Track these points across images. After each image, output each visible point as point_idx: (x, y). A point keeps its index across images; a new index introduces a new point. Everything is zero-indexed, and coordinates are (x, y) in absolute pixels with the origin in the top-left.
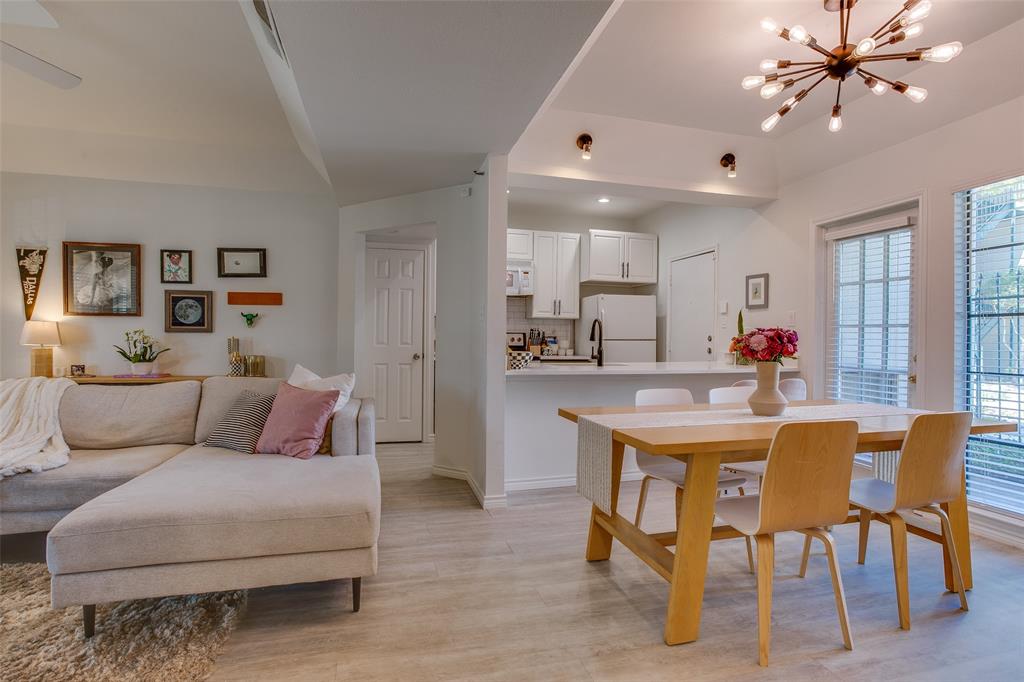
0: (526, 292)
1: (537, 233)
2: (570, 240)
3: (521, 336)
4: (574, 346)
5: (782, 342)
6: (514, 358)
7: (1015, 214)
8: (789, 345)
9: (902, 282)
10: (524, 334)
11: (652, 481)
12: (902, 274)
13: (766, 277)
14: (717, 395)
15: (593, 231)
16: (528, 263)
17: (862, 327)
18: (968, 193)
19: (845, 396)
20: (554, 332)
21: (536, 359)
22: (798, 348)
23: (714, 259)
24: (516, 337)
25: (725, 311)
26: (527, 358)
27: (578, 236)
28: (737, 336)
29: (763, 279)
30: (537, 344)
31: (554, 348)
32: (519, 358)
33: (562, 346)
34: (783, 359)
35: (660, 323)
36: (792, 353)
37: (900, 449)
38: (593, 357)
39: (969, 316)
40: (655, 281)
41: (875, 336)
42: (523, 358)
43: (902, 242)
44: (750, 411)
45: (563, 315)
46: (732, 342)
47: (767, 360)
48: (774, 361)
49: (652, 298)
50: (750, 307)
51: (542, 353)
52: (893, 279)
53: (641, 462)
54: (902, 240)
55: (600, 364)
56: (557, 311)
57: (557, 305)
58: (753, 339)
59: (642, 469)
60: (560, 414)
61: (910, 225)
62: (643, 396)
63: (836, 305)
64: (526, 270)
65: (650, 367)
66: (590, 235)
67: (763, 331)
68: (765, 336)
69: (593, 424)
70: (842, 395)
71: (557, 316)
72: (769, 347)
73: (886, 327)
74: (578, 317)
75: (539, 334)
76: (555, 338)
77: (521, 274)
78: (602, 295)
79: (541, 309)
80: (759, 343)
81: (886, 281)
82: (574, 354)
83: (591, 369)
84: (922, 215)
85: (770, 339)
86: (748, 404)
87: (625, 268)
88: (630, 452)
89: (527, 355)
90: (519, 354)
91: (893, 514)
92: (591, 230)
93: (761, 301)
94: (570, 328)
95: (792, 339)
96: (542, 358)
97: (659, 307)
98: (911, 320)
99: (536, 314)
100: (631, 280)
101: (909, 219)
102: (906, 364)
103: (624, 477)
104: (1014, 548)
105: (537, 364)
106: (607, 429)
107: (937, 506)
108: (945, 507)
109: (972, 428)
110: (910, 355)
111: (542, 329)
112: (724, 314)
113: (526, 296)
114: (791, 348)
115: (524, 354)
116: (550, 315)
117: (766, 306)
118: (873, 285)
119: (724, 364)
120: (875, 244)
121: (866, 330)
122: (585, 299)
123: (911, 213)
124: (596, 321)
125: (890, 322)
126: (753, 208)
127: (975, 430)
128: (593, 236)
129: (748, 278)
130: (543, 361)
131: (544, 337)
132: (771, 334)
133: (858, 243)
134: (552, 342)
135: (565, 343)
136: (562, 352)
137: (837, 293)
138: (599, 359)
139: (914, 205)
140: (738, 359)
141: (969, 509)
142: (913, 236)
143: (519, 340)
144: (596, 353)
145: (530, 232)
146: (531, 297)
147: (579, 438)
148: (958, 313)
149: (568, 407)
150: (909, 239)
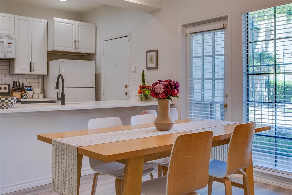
0: (9, 56)
1: (17, 17)
2: (41, 23)
3: (7, 86)
4: (44, 92)
5: (172, 88)
6: (3, 101)
7: (254, 28)
8: (175, 90)
9: (220, 57)
10: (9, 85)
11: (99, 175)
12: (220, 53)
13: (157, 51)
14: (135, 120)
15: (56, 19)
16: (11, 37)
17: (203, 79)
18: (247, 14)
19: (196, 116)
20: (30, 83)
21: (18, 101)
22: (179, 91)
23: (129, 40)
24: (3, 87)
25: (134, 71)
26: (12, 101)
27: (46, 21)
28: (142, 85)
29: (155, 53)
30: (18, 92)
31: (30, 93)
32: (6, 101)
33: (35, 92)
34: (172, 97)
35: (97, 77)
36: (177, 94)
37: (229, 143)
38: (58, 99)
39: (248, 74)
40: (94, 52)
41: (209, 84)
42: (10, 101)
43: (220, 36)
44: (155, 128)
45: (36, 72)
46: (139, 88)
47: (164, 99)
48: (168, 99)
49: (93, 62)
50: (148, 69)
51: (22, 97)
52: (217, 55)
53: (93, 165)
54: (221, 35)
55: (63, 103)
56: (32, 69)
57: (32, 66)
58: (157, 86)
59: (93, 169)
60: (38, 139)
61: (224, 28)
62: (94, 123)
63: (191, 68)
64: (10, 41)
65: (92, 105)
66: (54, 21)
67: (162, 82)
68: (163, 85)
69: (64, 144)
70: (194, 116)
71: (32, 73)
72: (165, 91)
73: (213, 79)
74: (46, 73)
75: (19, 84)
76: (31, 87)
77: (6, 44)
78: (62, 60)
79: (20, 68)
80: (160, 89)
81: (213, 56)
82: (44, 97)
83: (57, 106)
84: (229, 23)
85: (166, 86)
86: (154, 125)
87: (76, 43)
88: (86, 160)
89: (13, 99)
90: (7, 99)
91: (226, 178)
92: (54, 18)
93: (154, 65)
94: (40, 80)
95: (176, 86)
96: (22, 100)
97: (96, 68)
98: (225, 76)
99: (17, 71)
100: (79, 51)
101: (224, 25)
102: (222, 98)
103: (83, 174)
104: (267, 184)
105: (19, 104)
106: (74, 147)
107: (242, 170)
108: (245, 170)
109: (256, 129)
110: (224, 94)
111: (21, 81)
112: (134, 72)
113: (9, 60)
114: (176, 91)
115: (10, 98)
116: (28, 72)
117: (156, 68)
118: (208, 58)
119: (135, 101)
120: (208, 36)
121: (205, 81)
122: (51, 63)
123: (224, 22)
124: (60, 76)
125: (215, 77)
126: (150, 13)
127: (257, 130)
128: (56, 22)
129: (147, 52)
130: (23, 103)
131: (23, 86)
132: (166, 83)
133: (201, 35)
134: (29, 90)
135: (37, 90)
136: (36, 96)
137: (192, 62)
138: (62, 99)
139: (225, 18)
140: (142, 98)
141: (254, 169)
142: (225, 34)
143: (5, 89)
144: (60, 96)
145: (13, 16)
146: (13, 60)
147: (53, 154)
148: (244, 73)
149: (44, 133)
150: (223, 35)
